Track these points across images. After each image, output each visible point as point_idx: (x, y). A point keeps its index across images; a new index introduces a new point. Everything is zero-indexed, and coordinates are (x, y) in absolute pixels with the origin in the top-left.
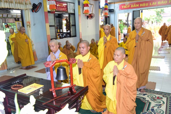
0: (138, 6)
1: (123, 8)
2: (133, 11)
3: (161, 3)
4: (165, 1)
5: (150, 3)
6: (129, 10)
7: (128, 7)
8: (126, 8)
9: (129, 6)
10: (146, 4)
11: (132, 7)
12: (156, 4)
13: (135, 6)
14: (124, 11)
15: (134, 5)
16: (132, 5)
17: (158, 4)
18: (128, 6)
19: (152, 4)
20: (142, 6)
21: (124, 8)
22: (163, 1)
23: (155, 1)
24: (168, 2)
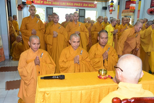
1: (36, 2)
2: (47, 8)
3: (69, 4)
4: (72, 4)
5: (61, 3)
6: (42, 5)
7: (41, 3)
8: (39, 3)
9: (43, 2)
10: (58, 3)
11: (45, 3)
12: (65, 4)
13: (48, 3)
14: (37, 6)
16: (45, 2)
17: (67, 5)
18: (41, 1)
19: (62, 4)
20: (54, 4)
21: (38, 3)
22: (70, 3)
23: (64, 2)
24: (74, 4)
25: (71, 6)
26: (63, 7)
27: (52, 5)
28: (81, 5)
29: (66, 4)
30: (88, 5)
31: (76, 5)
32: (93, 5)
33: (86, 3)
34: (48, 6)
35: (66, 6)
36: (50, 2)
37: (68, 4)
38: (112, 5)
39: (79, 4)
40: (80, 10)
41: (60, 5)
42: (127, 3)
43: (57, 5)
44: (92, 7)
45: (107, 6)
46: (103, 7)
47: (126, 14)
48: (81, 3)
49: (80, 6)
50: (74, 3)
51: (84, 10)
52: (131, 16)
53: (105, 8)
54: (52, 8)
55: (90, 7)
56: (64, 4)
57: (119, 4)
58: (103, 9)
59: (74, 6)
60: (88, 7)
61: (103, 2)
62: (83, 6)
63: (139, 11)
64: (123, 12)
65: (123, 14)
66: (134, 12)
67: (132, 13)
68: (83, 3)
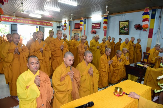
0: (15, 21)
2: (12, 24)
5: (24, 21)
6: (7, 22)
7: (6, 20)
8: (4, 20)
9: (8, 19)
10: (21, 21)
11: (10, 20)
13: (13, 21)
15: (11, 19)
16: (10, 19)
18: (6, 19)
19: (25, 22)
20: (18, 21)
22: (32, 22)
23: (27, 20)
24: (35, 23)
25: (33, 24)
26: (26, 24)
27: (16, 22)
28: (41, 23)
29: (29, 22)
30: (46, 24)
31: (37, 23)
32: (50, 24)
33: (45, 22)
34: (13, 23)
35: (29, 23)
36: (14, 20)
37: (30, 22)
38: (65, 25)
39: (40, 23)
40: (40, 28)
41: (23, 23)
42: (76, 25)
43: (21, 23)
44: (50, 26)
45: (61, 26)
46: (58, 26)
47: (75, 32)
48: (41, 22)
49: (40, 25)
50: (35, 21)
51: (44, 27)
52: (79, 34)
53: (59, 27)
54: (17, 25)
55: (48, 25)
56: (26, 22)
57: (70, 25)
58: (57, 27)
59: (35, 24)
60: (46, 25)
61: (58, 23)
62: (42, 25)
63: (85, 31)
64: (73, 31)
65: (73, 32)
66: (81, 31)
67: (80, 32)
68: (42, 22)
